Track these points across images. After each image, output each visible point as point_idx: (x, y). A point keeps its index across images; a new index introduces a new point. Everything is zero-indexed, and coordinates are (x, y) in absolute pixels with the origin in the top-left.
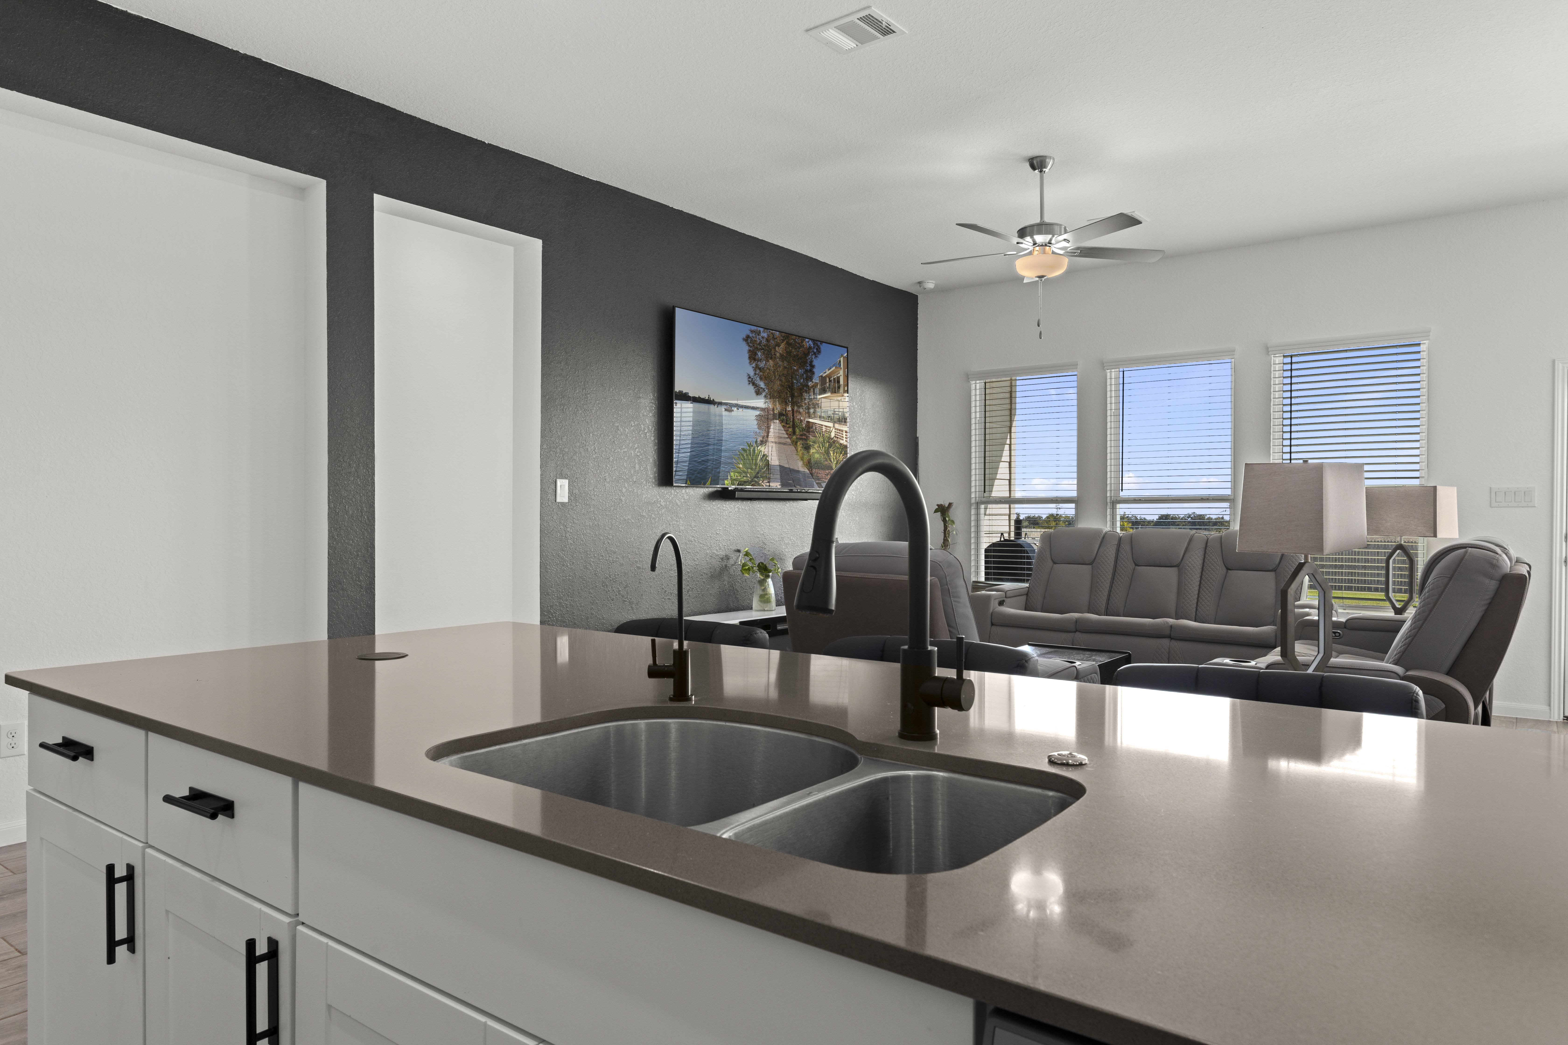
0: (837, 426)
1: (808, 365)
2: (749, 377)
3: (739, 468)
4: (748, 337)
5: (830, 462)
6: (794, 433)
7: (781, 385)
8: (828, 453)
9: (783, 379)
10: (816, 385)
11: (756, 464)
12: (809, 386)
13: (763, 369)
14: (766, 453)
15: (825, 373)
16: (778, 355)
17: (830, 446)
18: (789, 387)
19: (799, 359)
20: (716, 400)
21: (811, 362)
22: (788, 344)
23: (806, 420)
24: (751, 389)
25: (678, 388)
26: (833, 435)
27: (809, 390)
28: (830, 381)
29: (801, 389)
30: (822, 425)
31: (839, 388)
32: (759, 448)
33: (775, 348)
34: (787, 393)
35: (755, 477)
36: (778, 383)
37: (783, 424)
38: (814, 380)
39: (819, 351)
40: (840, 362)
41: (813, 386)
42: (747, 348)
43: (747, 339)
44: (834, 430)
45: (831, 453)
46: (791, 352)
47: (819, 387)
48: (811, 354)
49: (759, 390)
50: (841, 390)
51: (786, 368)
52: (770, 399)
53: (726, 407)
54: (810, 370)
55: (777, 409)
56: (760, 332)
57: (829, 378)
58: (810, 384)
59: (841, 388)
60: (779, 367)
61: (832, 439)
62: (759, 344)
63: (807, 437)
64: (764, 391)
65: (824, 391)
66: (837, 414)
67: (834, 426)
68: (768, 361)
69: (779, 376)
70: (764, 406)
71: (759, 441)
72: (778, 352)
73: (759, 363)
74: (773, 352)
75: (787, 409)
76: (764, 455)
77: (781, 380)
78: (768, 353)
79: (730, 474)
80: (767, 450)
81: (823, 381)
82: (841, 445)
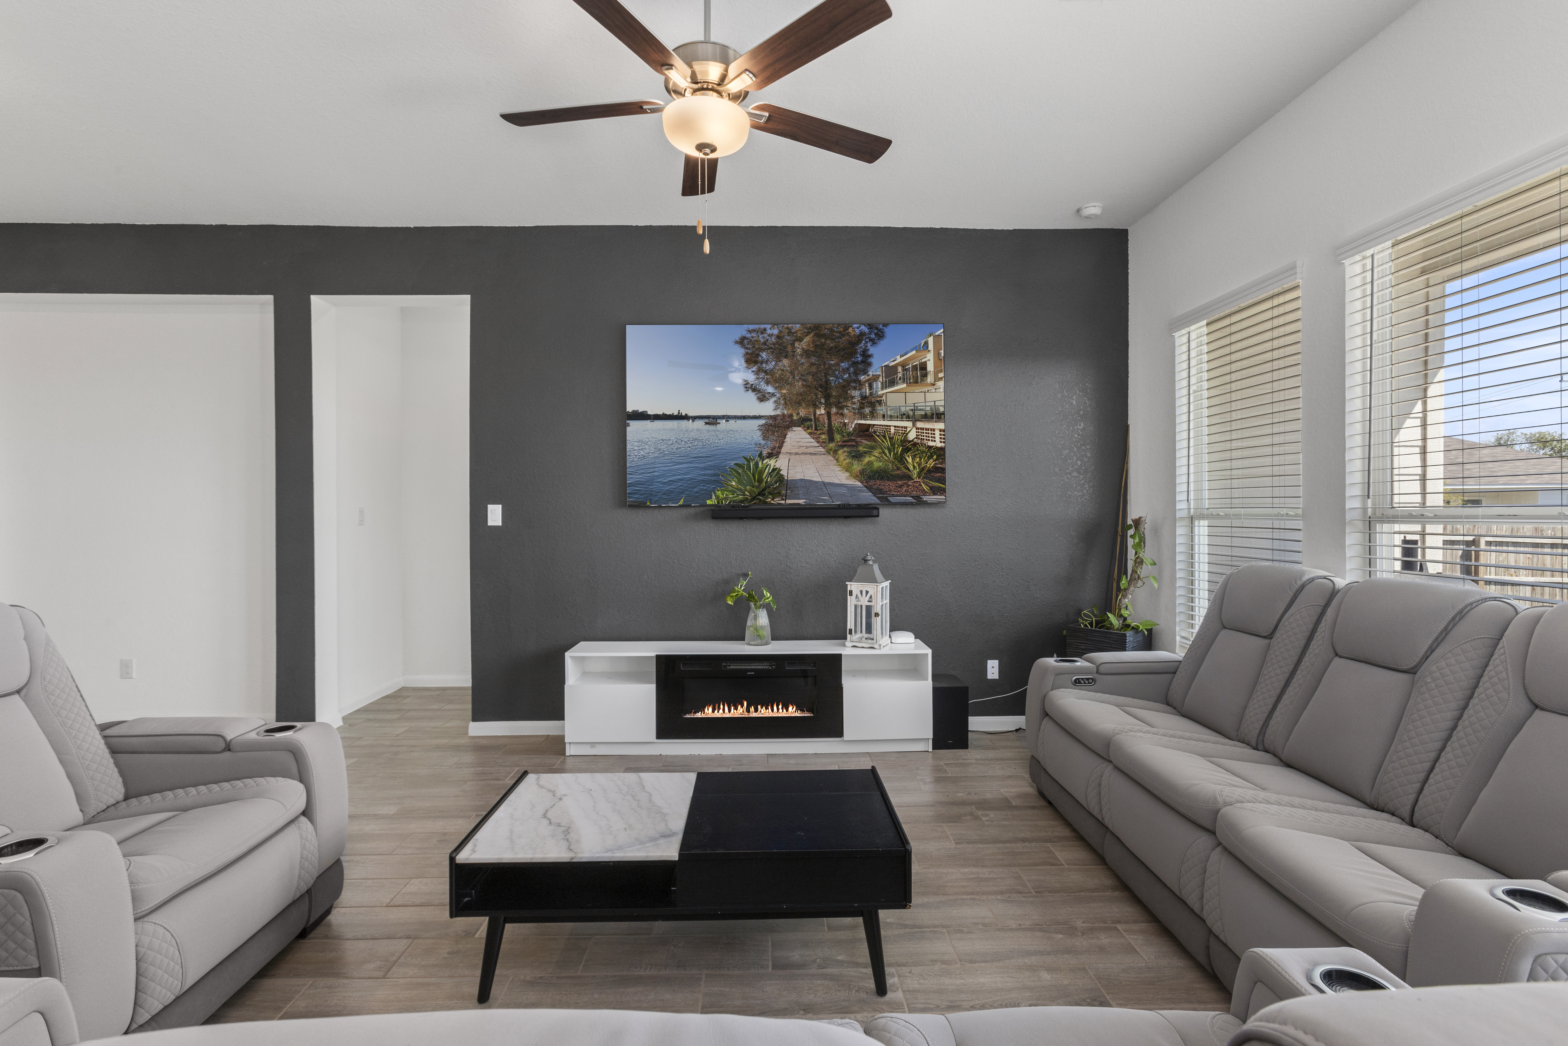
0: (920, 425)
1: (858, 356)
2: (748, 383)
3: (731, 485)
4: (743, 339)
5: (906, 470)
6: (831, 439)
7: (805, 386)
8: (901, 459)
9: (810, 378)
10: (875, 378)
11: (760, 481)
12: (860, 381)
13: (772, 370)
14: (778, 466)
15: (894, 361)
16: (798, 351)
17: (906, 450)
18: (821, 386)
19: (839, 350)
20: (690, 414)
21: (865, 351)
22: (819, 335)
23: (856, 422)
24: (752, 396)
26: (912, 436)
27: (860, 385)
28: (905, 370)
29: (844, 387)
30: (890, 426)
31: (925, 375)
32: (765, 461)
33: (793, 344)
34: (816, 395)
35: (759, 494)
36: (800, 383)
37: (809, 431)
38: (870, 373)
39: (880, 335)
40: (926, 343)
41: (865, 382)
42: (742, 351)
43: (741, 342)
44: (914, 430)
45: (910, 460)
46: (823, 344)
47: (881, 379)
48: (863, 342)
49: (764, 396)
50: (930, 379)
51: (813, 364)
52: (786, 404)
53: (707, 421)
54: (863, 362)
55: (798, 414)
56: (765, 330)
57: (903, 366)
58: (862, 378)
59: (929, 377)
60: (802, 364)
61: (910, 441)
62: (765, 343)
63: (857, 442)
64: (773, 395)
65: (892, 383)
66: (920, 410)
67: (914, 425)
68: (780, 361)
69: (802, 375)
70: (773, 413)
71: (765, 453)
72: (799, 347)
73: (764, 365)
74: (789, 349)
75: (818, 412)
76: (774, 470)
77: (804, 380)
78: (781, 351)
79: (715, 493)
80: (780, 463)
81: (890, 371)
82: (930, 447)
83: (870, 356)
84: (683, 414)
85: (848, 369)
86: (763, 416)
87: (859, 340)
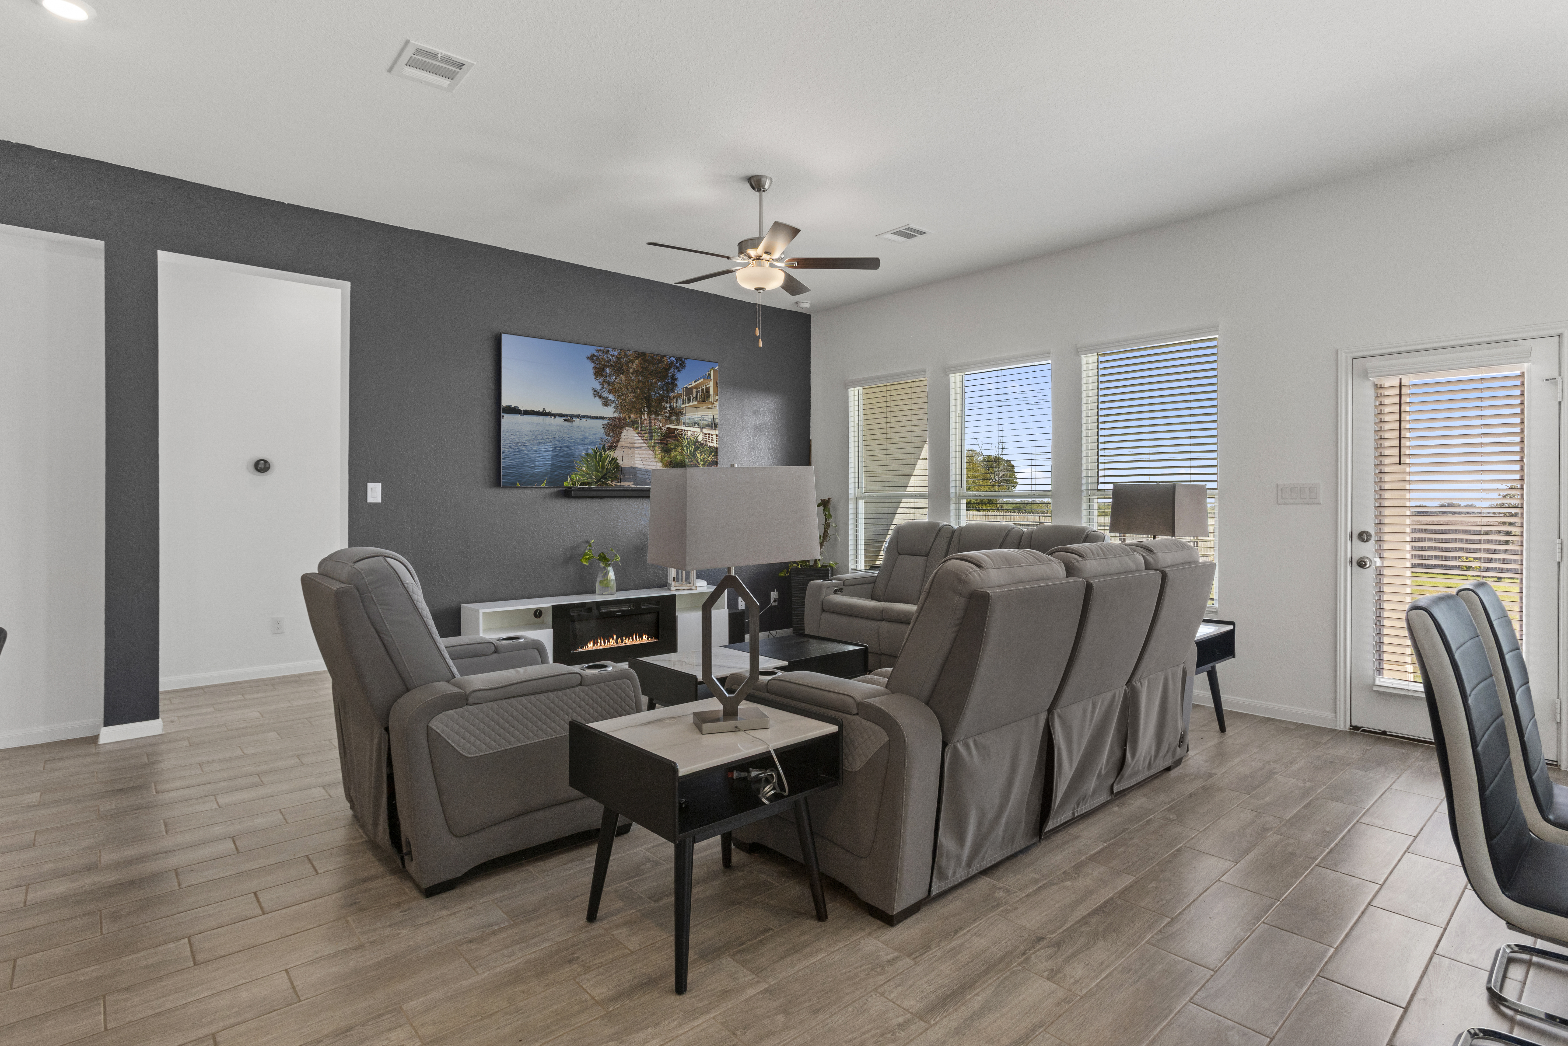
0: (705, 431)
1: (669, 378)
2: (595, 391)
3: (583, 471)
4: (593, 356)
5: (696, 463)
6: (651, 438)
7: (635, 397)
8: (694, 454)
9: (638, 391)
10: (679, 396)
11: (603, 467)
12: (670, 397)
13: (613, 383)
14: (615, 456)
15: (690, 384)
16: (631, 370)
17: (697, 448)
18: (645, 398)
19: (657, 373)
20: (553, 412)
21: (673, 375)
22: (644, 360)
23: (667, 426)
24: (598, 402)
25: (504, 403)
26: (700, 438)
27: (670, 400)
28: (697, 391)
29: (660, 400)
30: (687, 431)
31: (708, 397)
32: (606, 453)
33: (627, 365)
34: (642, 404)
35: (602, 478)
36: (632, 395)
37: (637, 431)
38: (676, 392)
39: (683, 365)
40: (710, 374)
41: (675, 396)
42: (592, 365)
43: (592, 358)
44: (701, 434)
45: (698, 455)
46: (648, 367)
47: (682, 397)
48: (673, 369)
49: (607, 402)
50: (711, 399)
51: (641, 381)
52: (621, 409)
53: (565, 418)
54: (672, 383)
55: (630, 418)
56: (609, 351)
57: (696, 389)
58: (671, 394)
59: (710, 398)
60: (633, 380)
61: (699, 442)
62: (608, 362)
63: (667, 441)
64: (613, 402)
65: (689, 400)
66: (705, 420)
67: (701, 431)
68: (619, 376)
69: (633, 389)
70: (613, 416)
71: (607, 447)
72: (633, 367)
73: (607, 378)
74: (625, 368)
75: (643, 418)
76: (613, 459)
77: (635, 393)
78: (619, 369)
79: (570, 476)
80: (617, 454)
81: (688, 391)
82: (710, 447)
83: (676, 379)
84: (547, 412)
85: (663, 387)
86: (606, 418)
87: (670, 367)
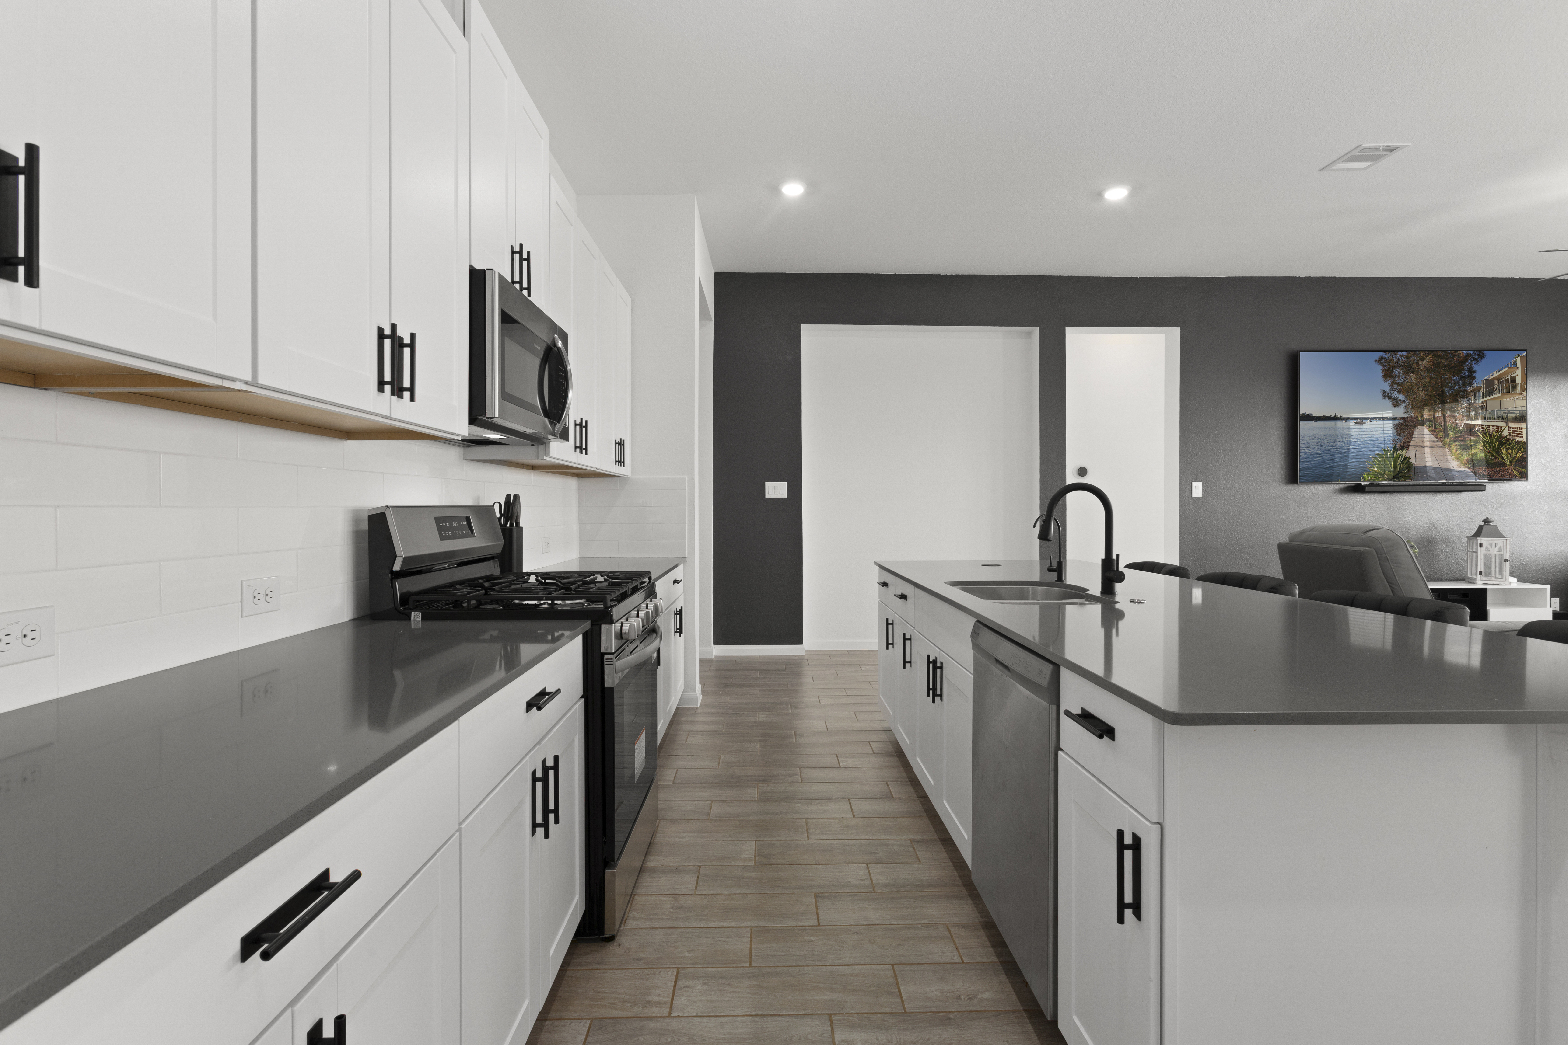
0: (1511, 425)
1: (1466, 372)
2: (1385, 393)
3: (1374, 471)
4: (1381, 358)
5: (1501, 460)
6: (1446, 436)
7: (1426, 394)
8: (1498, 451)
9: (1430, 388)
10: (1479, 389)
11: (1396, 466)
12: (1467, 391)
13: (1402, 383)
14: (1407, 456)
15: (1492, 376)
16: (1422, 368)
17: (1502, 444)
18: (1439, 395)
19: (1452, 368)
20: (1344, 416)
21: (1470, 368)
22: (1436, 356)
23: (1464, 422)
24: (1388, 402)
25: (1302, 412)
26: (1505, 433)
27: (1469, 394)
28: (1500, 382)
29: (1455, 395)
30: (1489, 426)
31: (1515, 387)
32: (1398, 453)
33: (1418, 363)
34: (1435, 401)
35: (1395, 477)
36: (1423, 393)
37: (1430, 429)
38: (1475, 385)
39: (1481, 357)
40: (1515, 362)
41: (1471, 392)
42: (1381, 368)
43: (1380, 361)
44: (1507, 429)
45: (1504, 451)
46: (1440, 363)
47: (1482, 390)
48: (1469, 361)
49: (1397, 403)
50: (1519, 389)
51: (1432, 378)
52: (1413, 408)
54: (1469, 376)
55: (1422, 416)
56: (1397, 352)
57: (1499, 380)
58: (1469, 389)
59: (1518, 388)
60: (1425, 378)
61: (1504, 437)
62: (1397, 362)
63: (1465, 438)
64: (1404, 402)
65: (1491, 393)
66: (1512, 413)
67: (1507, 425)
68: (1409, 375)
69: (1424, 386)
70: (1404, 416)
71: (1398, 446)
72: (1423, 365)
73: (1397, 379)
74: (1415, 366)
75: (1437, 415)
76: (1405, 458)
77: (1426, 390)
78: (1408, 368)
79: (1363, 477)
80: (1411, 453)
81: (1489, 383)
82: (1519, 442)
83: (1474, 372)
84: (1339, 416)
85: (1458, 382)
86: (1396, 418)
87: (1466, 360)
